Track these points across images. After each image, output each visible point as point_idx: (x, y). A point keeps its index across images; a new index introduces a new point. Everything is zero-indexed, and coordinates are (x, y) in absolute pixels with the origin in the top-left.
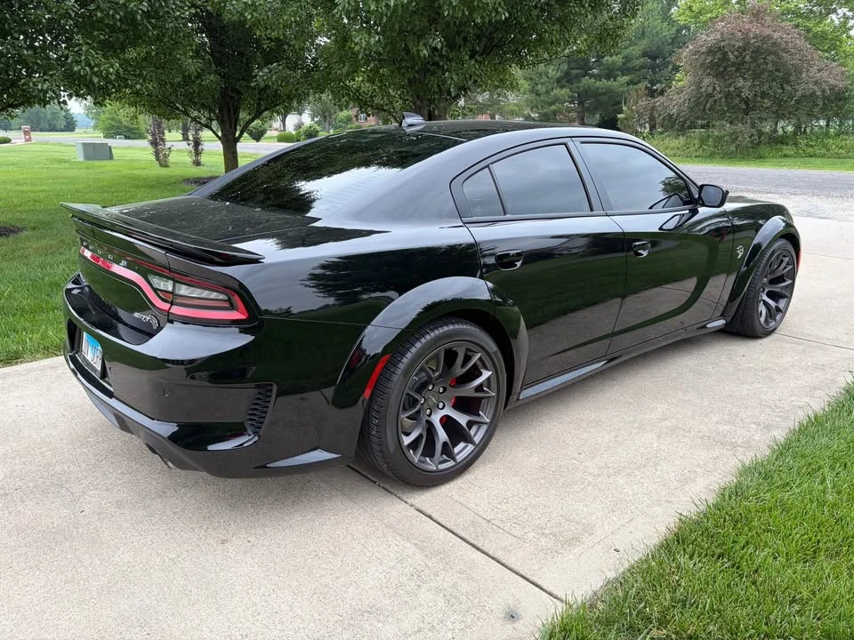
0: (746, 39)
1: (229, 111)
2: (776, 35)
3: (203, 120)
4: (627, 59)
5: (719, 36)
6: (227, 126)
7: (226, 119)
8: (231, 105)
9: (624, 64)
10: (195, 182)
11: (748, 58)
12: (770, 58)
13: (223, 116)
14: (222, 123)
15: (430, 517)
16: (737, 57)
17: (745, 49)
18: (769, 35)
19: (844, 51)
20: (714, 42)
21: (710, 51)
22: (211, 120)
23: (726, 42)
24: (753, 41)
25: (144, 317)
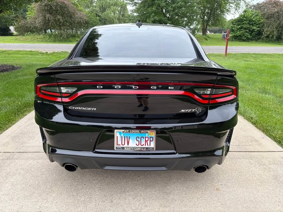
18: (63, 2)
24: (59, 3)
25: (190, 110)
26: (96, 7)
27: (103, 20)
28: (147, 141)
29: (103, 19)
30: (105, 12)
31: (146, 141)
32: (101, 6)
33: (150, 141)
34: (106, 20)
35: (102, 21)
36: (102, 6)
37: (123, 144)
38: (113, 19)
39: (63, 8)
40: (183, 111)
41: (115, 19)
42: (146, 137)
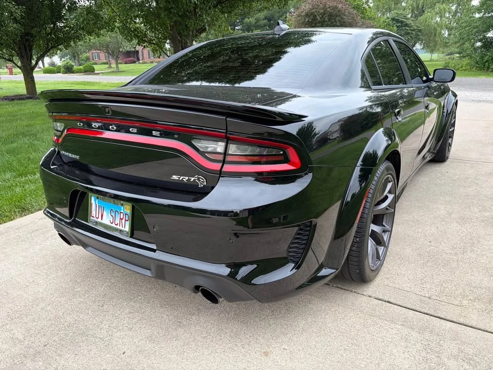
0: (325, 8)
1: (26, 49)
2: (340, 6)
3: (7, 56)
4: (258, 20)
5: (311, 7)
6: (25, 60)
7: (24, 54)
8: (27, 45)
9: (256, 23)
10: (6, 99)
11: (326, 18)
12: (338, 18)
13: (21, 53)
14: (21, 57)
15: (389, 302)
16: (321, 18)
17: (324, 14)
18: (336, 6)
19: (367, 15)
20: (309, 9)
21: (307, 15)
22: (13, 56)
23: (315, 10)
24: (328, 10)
25: (187, 178)
26: (404, 9)
27: (413, 32)
28: (122, 219)
29: (413, 30)
30: (421, 17)
31: (120, 219)
32: (415, 6)
33: (125, 220)
34: (420, 31)
35: (412, 34)
36: (418, 7)
37: (97, 217)
38: (435, 28)
39: (334, 18)
40: (175, 177)
41: (439, 29)
42: (121, 212)
